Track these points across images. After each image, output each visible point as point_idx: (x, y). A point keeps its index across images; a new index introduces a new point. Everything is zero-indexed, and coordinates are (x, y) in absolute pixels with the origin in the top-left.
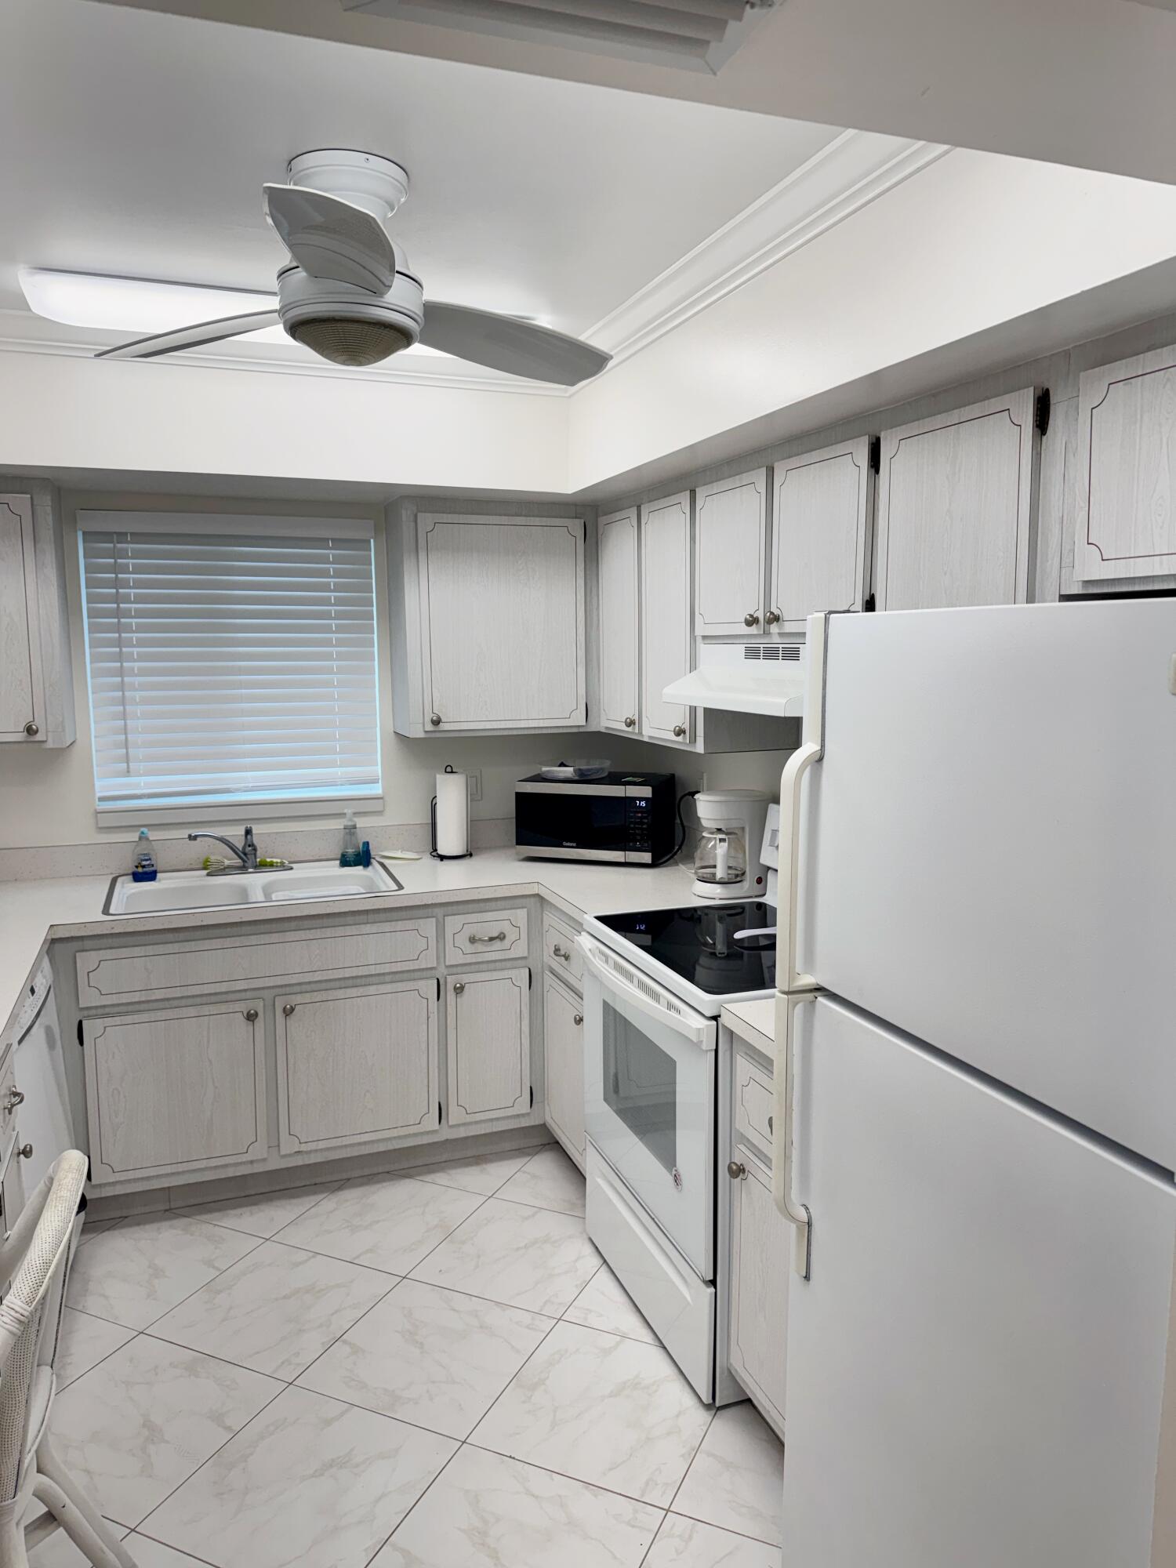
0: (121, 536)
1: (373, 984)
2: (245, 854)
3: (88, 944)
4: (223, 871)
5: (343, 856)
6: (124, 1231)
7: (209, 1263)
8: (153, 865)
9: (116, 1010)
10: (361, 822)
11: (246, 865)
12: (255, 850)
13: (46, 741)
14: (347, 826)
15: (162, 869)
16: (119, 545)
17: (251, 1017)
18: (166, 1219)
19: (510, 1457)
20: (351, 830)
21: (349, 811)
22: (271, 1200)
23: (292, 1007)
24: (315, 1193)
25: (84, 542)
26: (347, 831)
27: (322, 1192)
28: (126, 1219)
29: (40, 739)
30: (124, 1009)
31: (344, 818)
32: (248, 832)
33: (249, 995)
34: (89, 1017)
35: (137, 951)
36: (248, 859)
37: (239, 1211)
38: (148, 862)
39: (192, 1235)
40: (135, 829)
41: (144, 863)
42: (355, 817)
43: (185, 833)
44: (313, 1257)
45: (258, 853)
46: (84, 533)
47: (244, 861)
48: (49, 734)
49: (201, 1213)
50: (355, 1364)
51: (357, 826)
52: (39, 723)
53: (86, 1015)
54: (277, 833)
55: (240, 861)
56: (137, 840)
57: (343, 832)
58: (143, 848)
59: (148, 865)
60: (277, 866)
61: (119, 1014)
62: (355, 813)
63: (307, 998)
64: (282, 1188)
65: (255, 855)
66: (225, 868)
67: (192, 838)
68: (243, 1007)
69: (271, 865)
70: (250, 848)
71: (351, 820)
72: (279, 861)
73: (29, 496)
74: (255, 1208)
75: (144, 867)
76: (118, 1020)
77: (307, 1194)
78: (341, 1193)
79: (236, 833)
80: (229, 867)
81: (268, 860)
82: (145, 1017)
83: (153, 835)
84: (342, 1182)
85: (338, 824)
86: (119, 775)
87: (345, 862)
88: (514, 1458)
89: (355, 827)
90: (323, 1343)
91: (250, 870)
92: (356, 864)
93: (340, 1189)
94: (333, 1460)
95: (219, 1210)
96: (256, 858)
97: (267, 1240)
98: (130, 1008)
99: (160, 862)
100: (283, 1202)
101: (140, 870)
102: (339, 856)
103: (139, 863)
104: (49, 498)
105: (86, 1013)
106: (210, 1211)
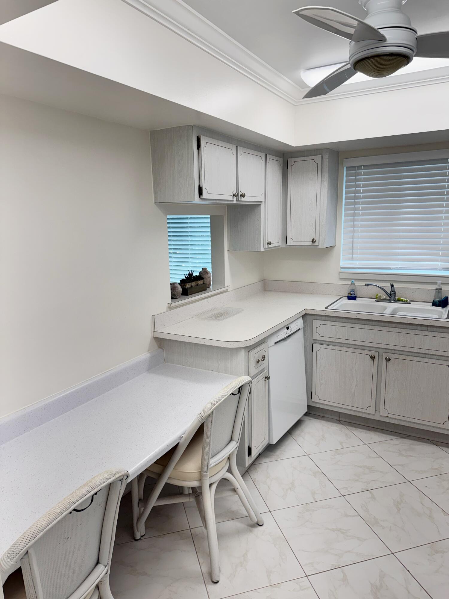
0: (359, 167)
1: (427, 358)
2: (391, 295)
3: (318, 318)
4: (383, 300)
5: (434, 301)
6: (321, 421)
7: (341, 443)
8: (355, 294)
9: (325, 343)
10: (444, 288)
11: (391, 299)
12: (395, 293)
13: (319, 245)
14: (437, 288)
15: (358, 296)
16: (357, 171)
17: (373, 358)
18: (336, 423)
19: (408, 571)
20: (439, 290)
21: (439, 282)
22: (375, 431)
23: (389, 358)
24: (394, 436)
25: (346, 171)
26: (437, 290)
27: (397, 436)
28: (324, 418)
29: (317, 245)
30: (327, 343)
31: (437, 285)
32: (392, 286)
33: (373, 349)
34: (316, 343)
35: (333, 323)
36: (391, 297)
37: (361, 430)
38: (353, 293)
39: (341, 431)
40: (350, 280)
41: (352, 293)
42: (442, 285)
43: (364, 284)
44: (378, 457)
45: (396, 295)
46: (347, 168)
47: (390, 298)
48: (320, 243)
49: (348, 426)
50: (369, 502)
51: (442, 289)
52: (317, 239)
53: (315, 342)
54: (407, 288)
55: (389, 297)
56: (350, 284)
57: (434, 291)
58: (352, 287)
59: (353, 294)
60: (404, 302)
61: (326, 345)
62: (441, 283)
63: (396, 356)
64: (382, 428)
65: (395, 295)
66: (383, 299)
67: (367, 285)
68: (370, 353)
69: (402, 301)
70: (393, 292)
71: (439, 286)
72: (405, 299)
73: (321, 156)
74: (368, 431)
75: (351, 294)
76: (325, 346)
77: (391, 435)
78: (404, 439)
79: (387, 286)
80: (385, 299)
81: (401, 298)
82: (334, 347)
83: (356, 283)
84: (408, 436)
85: (434, 287)
86: (349, 259)
87: (434, 304)
88: (409, 572)
89: (441, 289)
90: (362, 489)
91: (392, 301)
92: (439, 306)
93: (405, 438)
94: (340, 529)
95: (355, 427)
96: (395, 297)
97: (366, 444)
98: (330, 343)
99: (358, 294)
100: (379, 434)
101: (350, 295)
102: (432, 301)
103: (350, 293)
104: (328, 155)
105: (315, 341)
106: (352, 426)
